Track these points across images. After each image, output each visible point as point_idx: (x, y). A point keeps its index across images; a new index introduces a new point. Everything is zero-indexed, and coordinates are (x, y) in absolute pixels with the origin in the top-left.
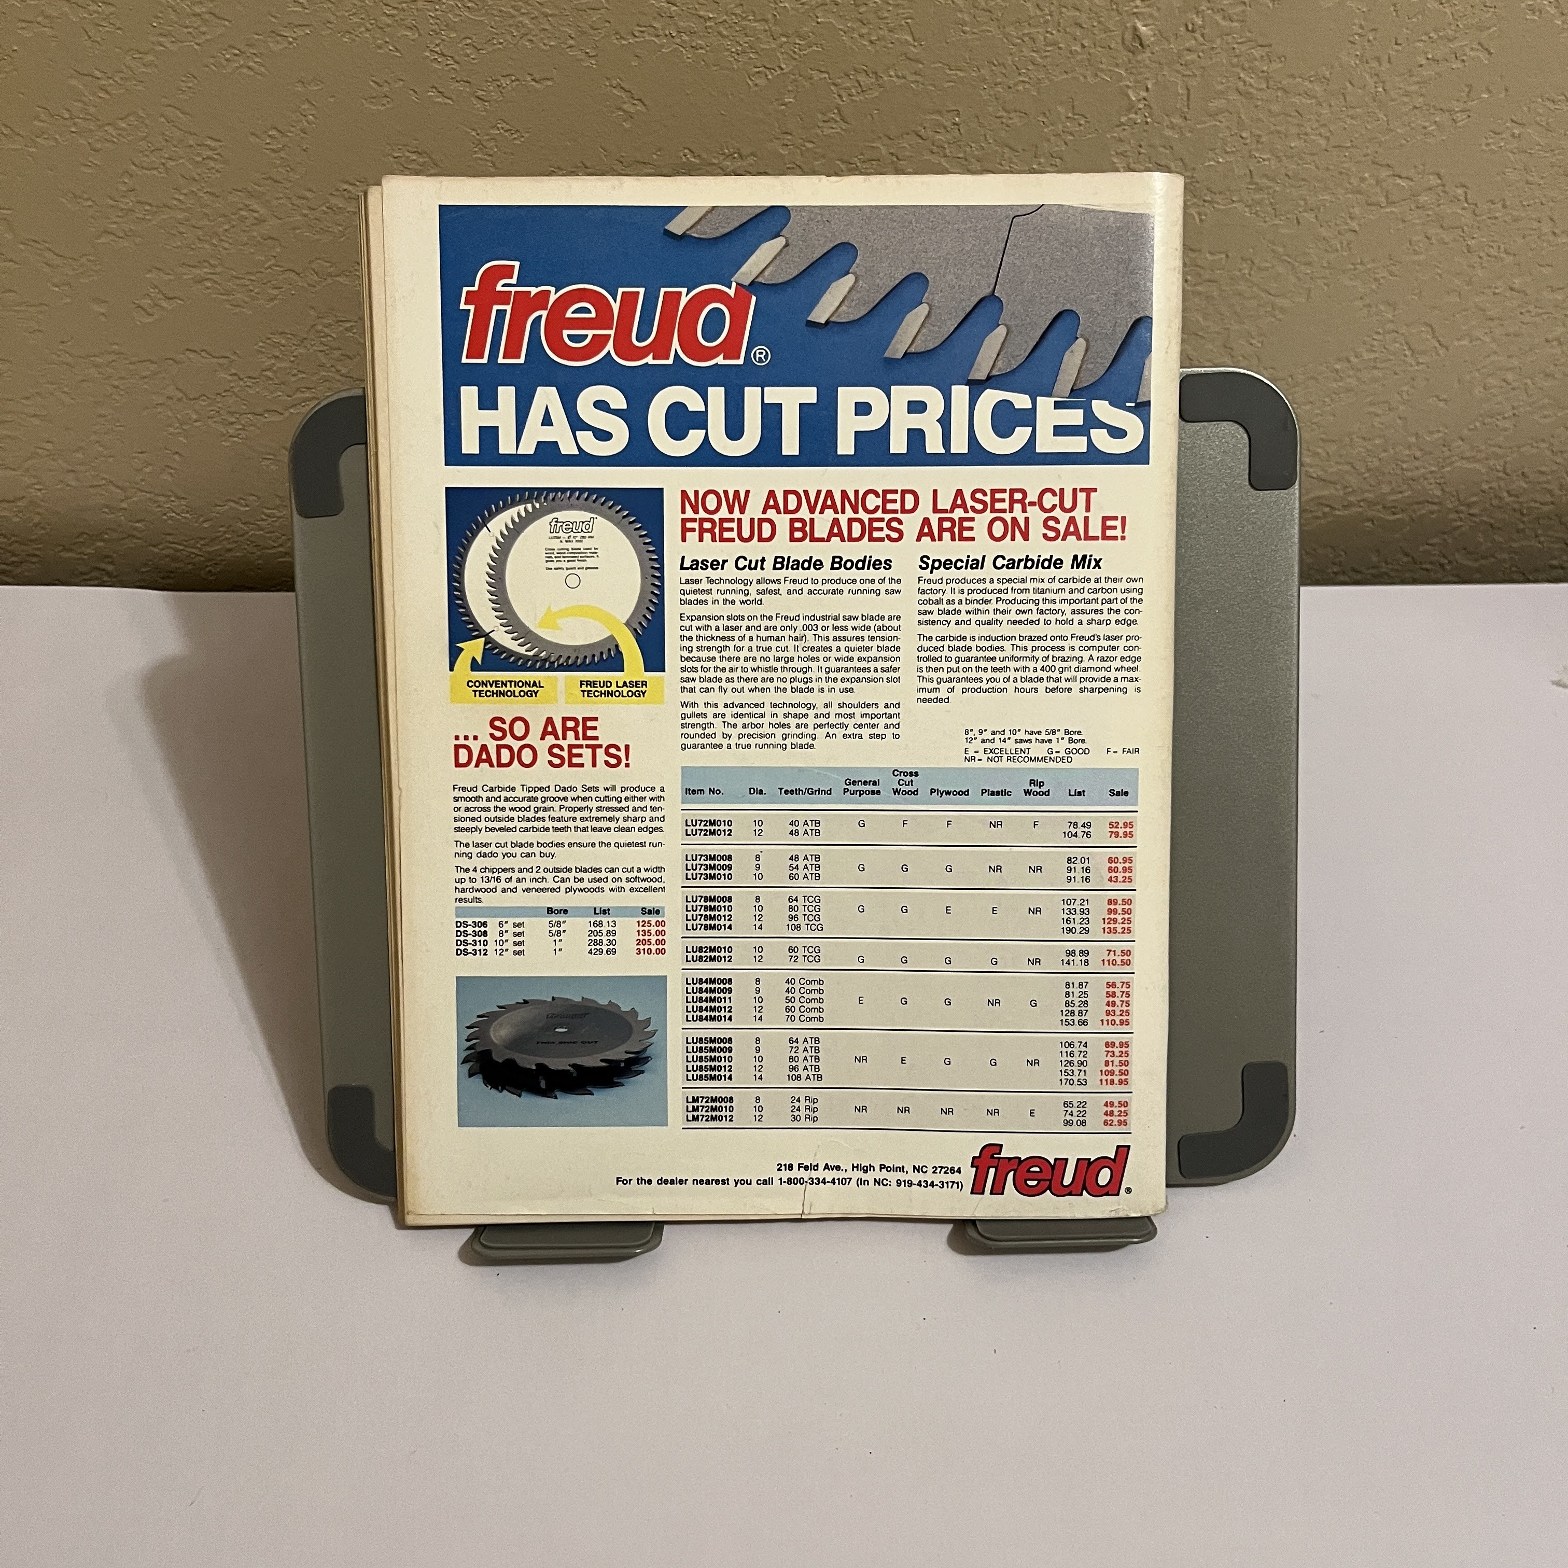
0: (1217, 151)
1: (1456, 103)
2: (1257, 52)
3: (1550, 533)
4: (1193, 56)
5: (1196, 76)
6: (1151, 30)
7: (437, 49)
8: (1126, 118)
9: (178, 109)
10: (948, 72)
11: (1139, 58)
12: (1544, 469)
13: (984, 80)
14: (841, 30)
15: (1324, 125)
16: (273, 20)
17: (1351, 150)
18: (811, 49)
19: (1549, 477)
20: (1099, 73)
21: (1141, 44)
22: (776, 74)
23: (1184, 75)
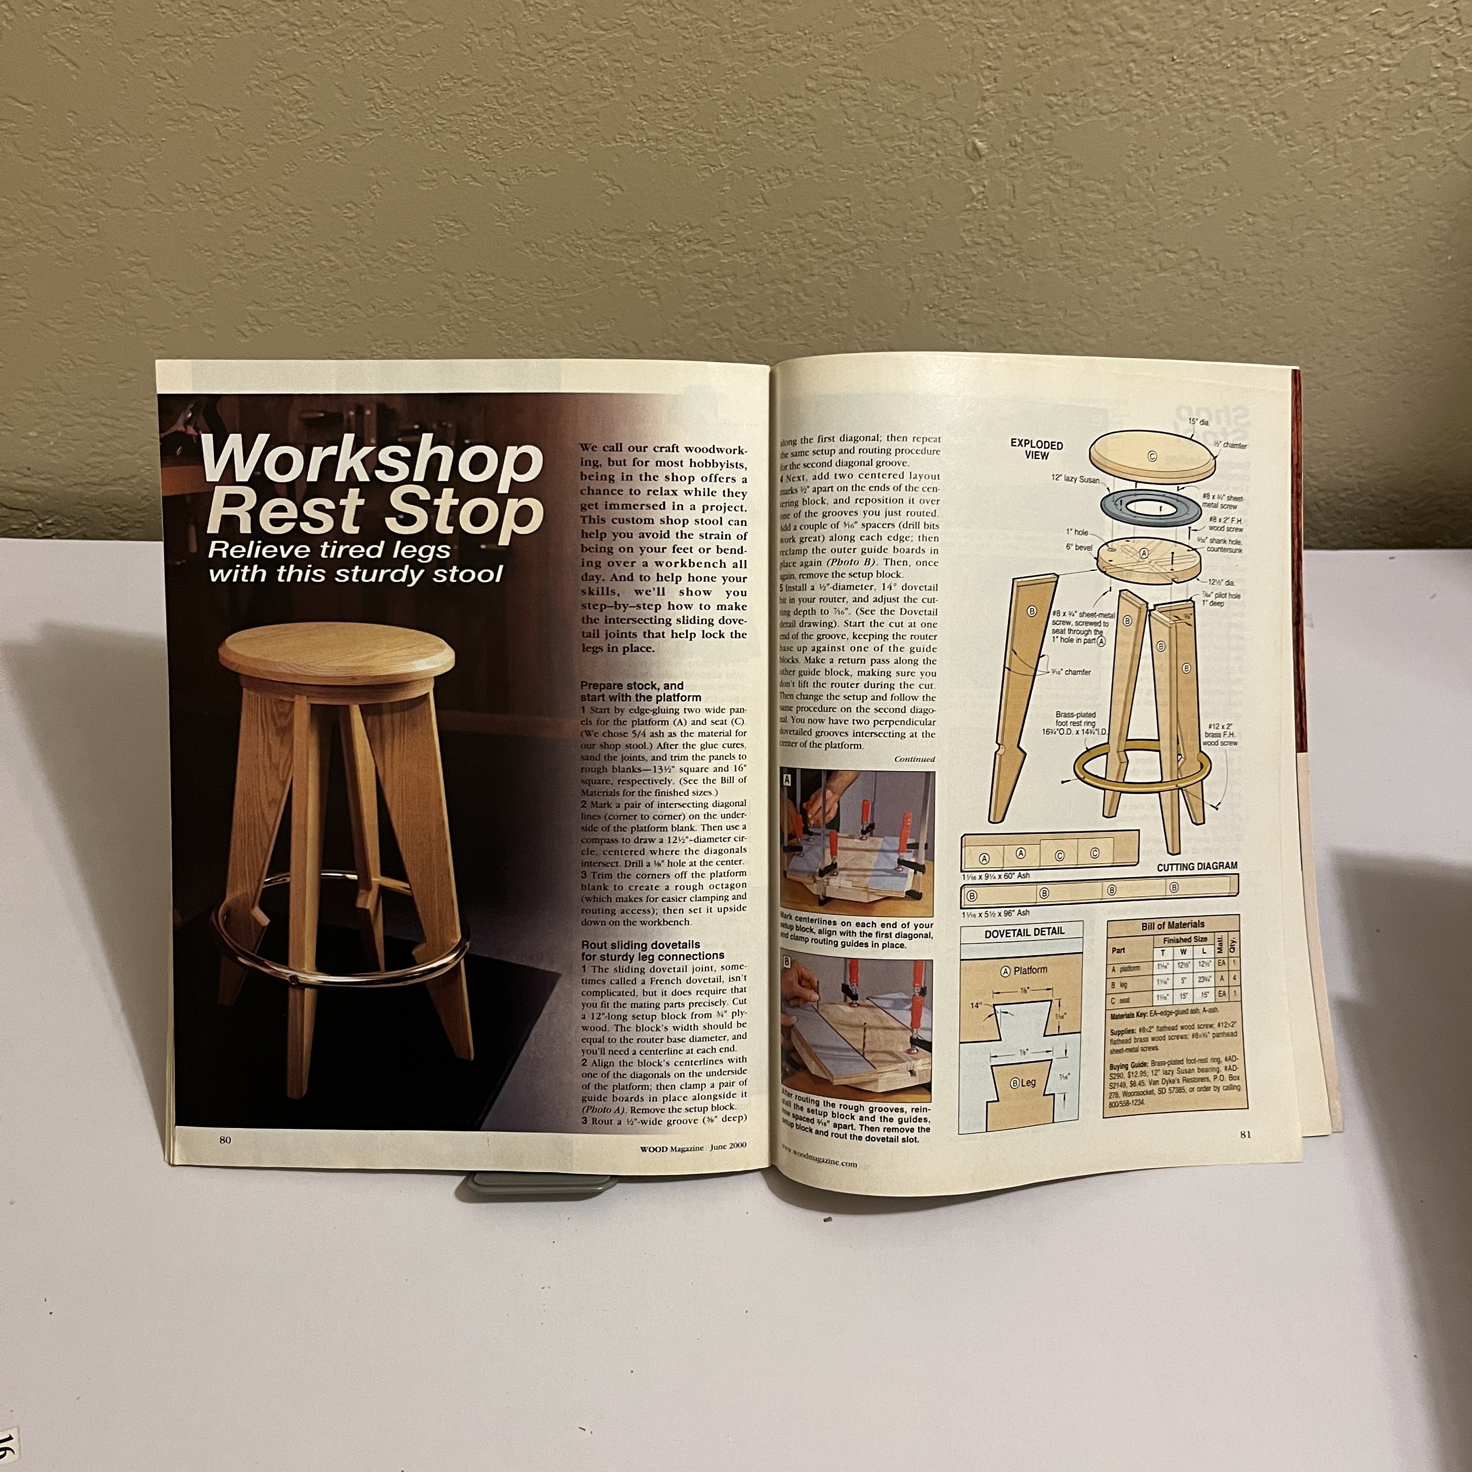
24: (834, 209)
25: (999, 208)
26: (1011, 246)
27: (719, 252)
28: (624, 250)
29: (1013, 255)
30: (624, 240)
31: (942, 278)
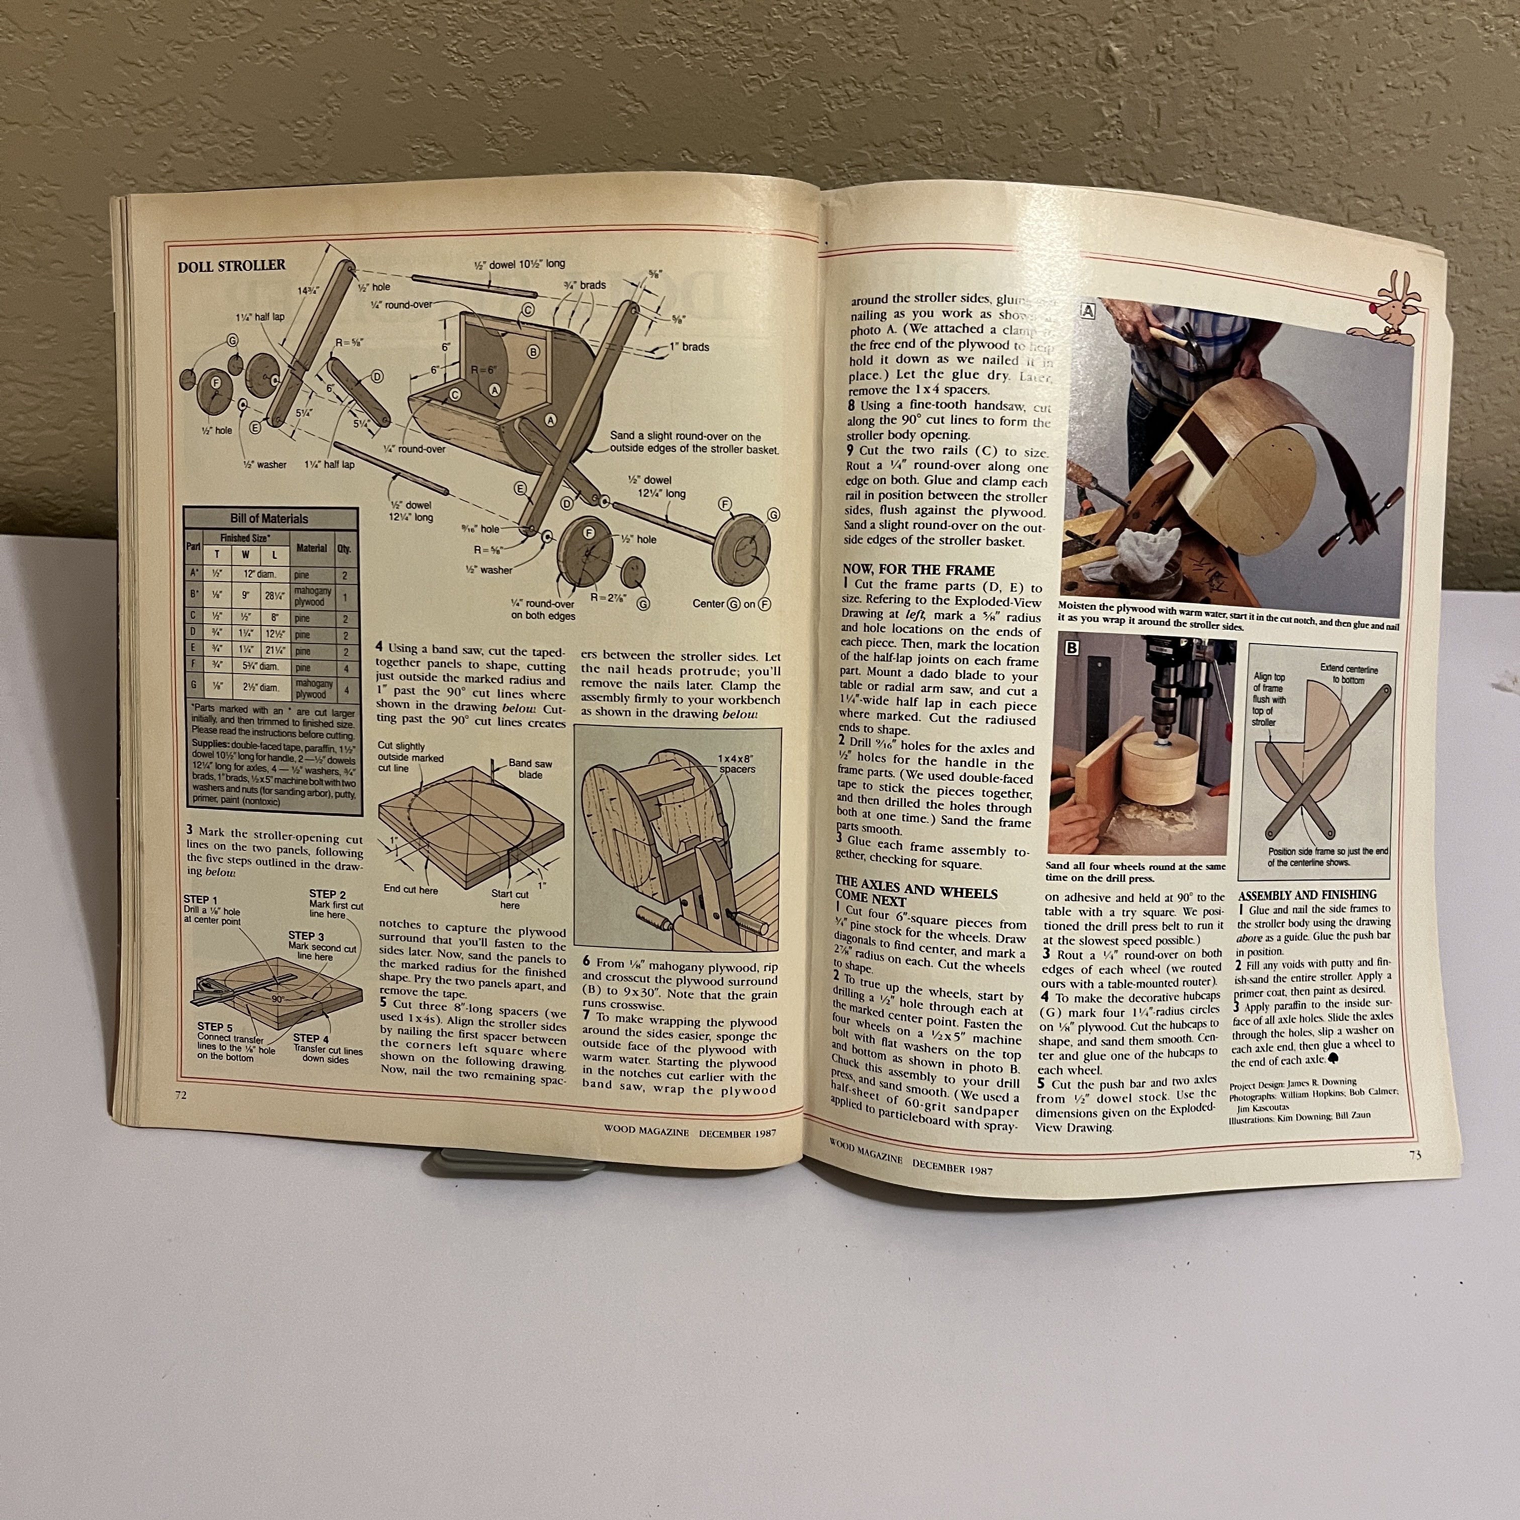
0: (1186, 168)
1: (1416, 129)
2: (1224, 75)
3: (1505, 543)
4: (1161, 77)
5: (1164, 94)
6: (1125, 51)
7: (454, 49)
8: (1100, 133)
9: (215, 97)
10: (931, 85)
11: (1112, 77)
12: (1498, 481)
13: (964, 93)
14: (831, 42)
15: (1289, 147)
16: (303, 16)
17: (1313, 170)
18: (802, 60)
19: (1505, 490)
20: (1074, 91)
21: (1114, 64)
22: (768, 81)
23: (1156, 95)
24: (923, 137)
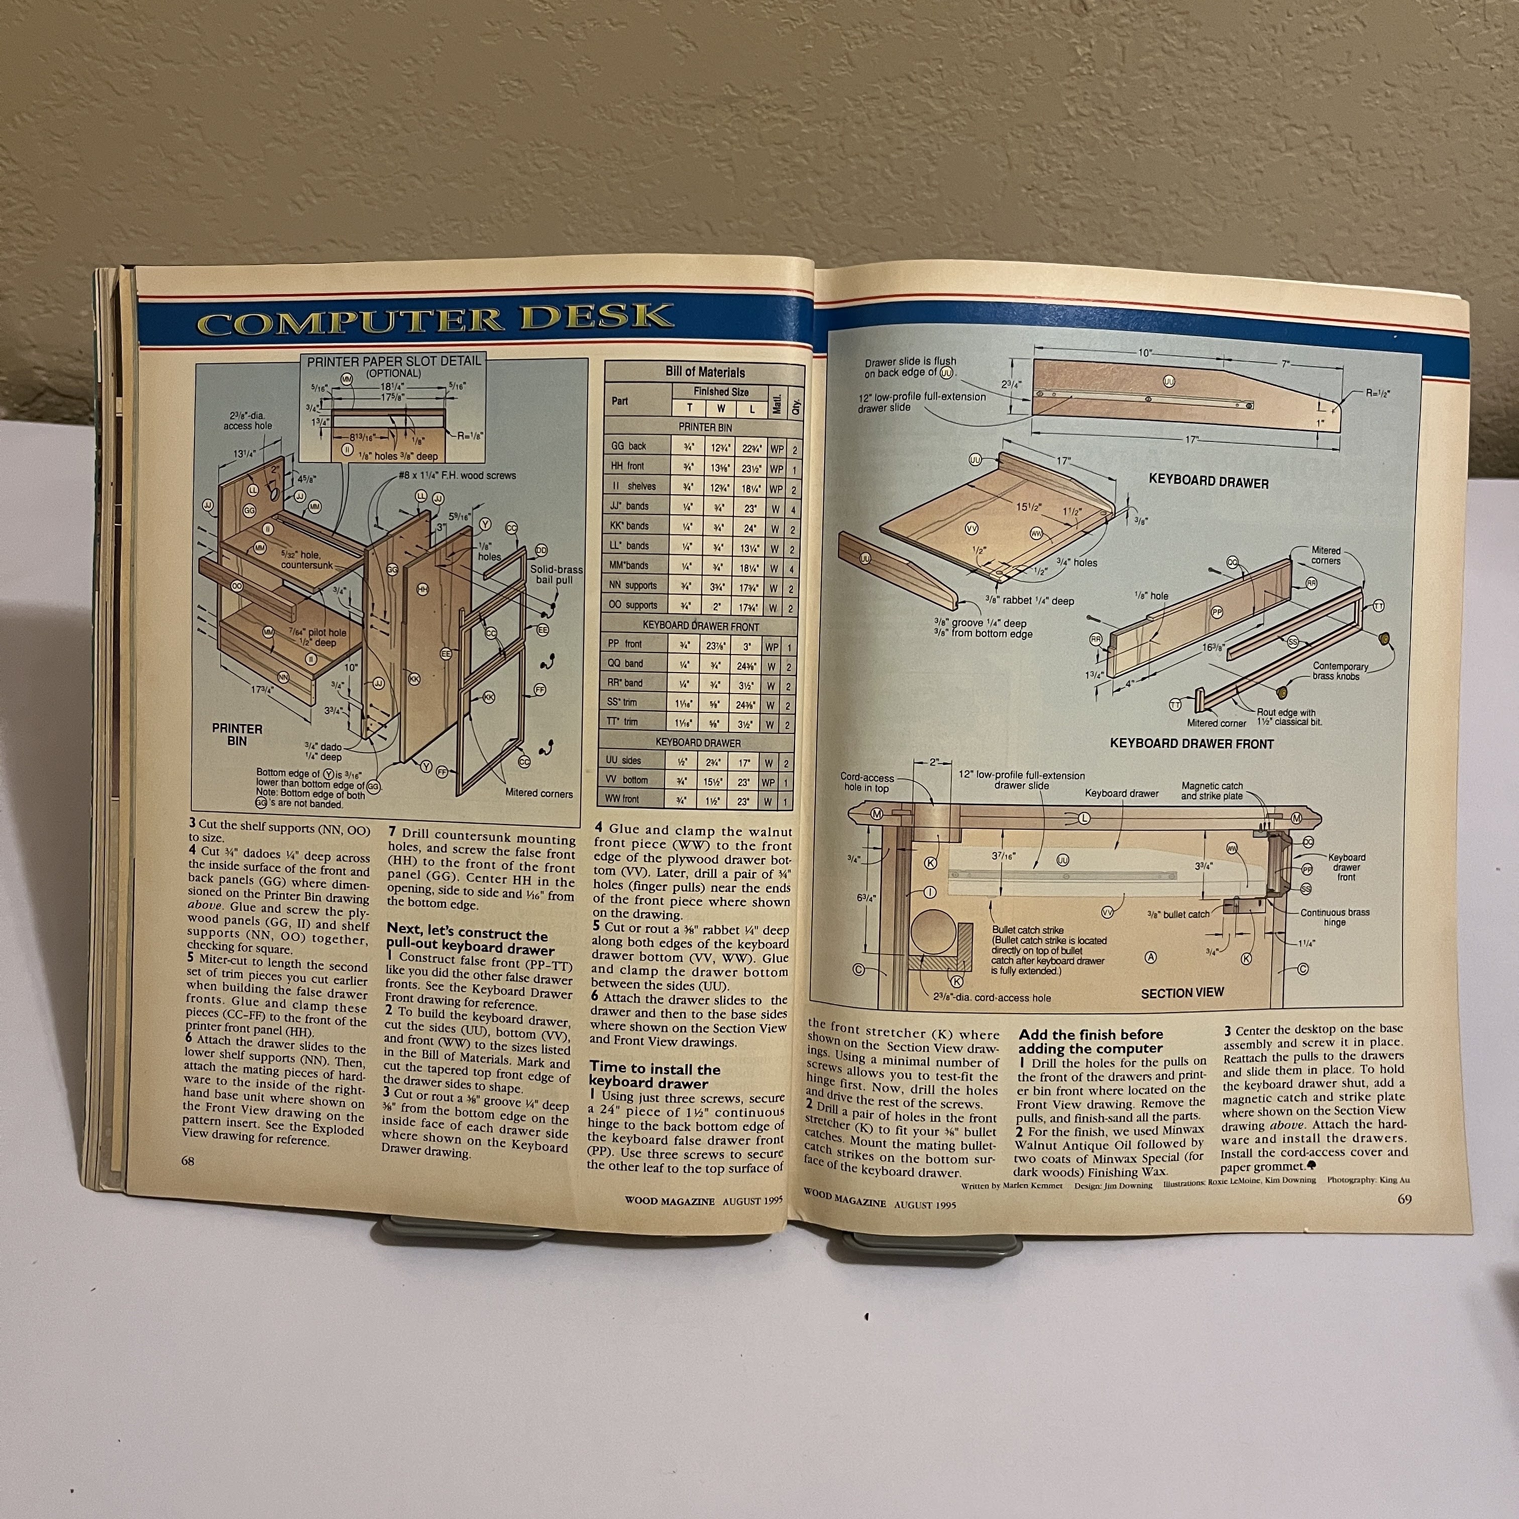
25: (1107, 75)
26: (1118, 118)
27: (800, 121)
28: (698, 118)
29: (1121, 129)
30: (699, 106)
31: (1042, 155)
